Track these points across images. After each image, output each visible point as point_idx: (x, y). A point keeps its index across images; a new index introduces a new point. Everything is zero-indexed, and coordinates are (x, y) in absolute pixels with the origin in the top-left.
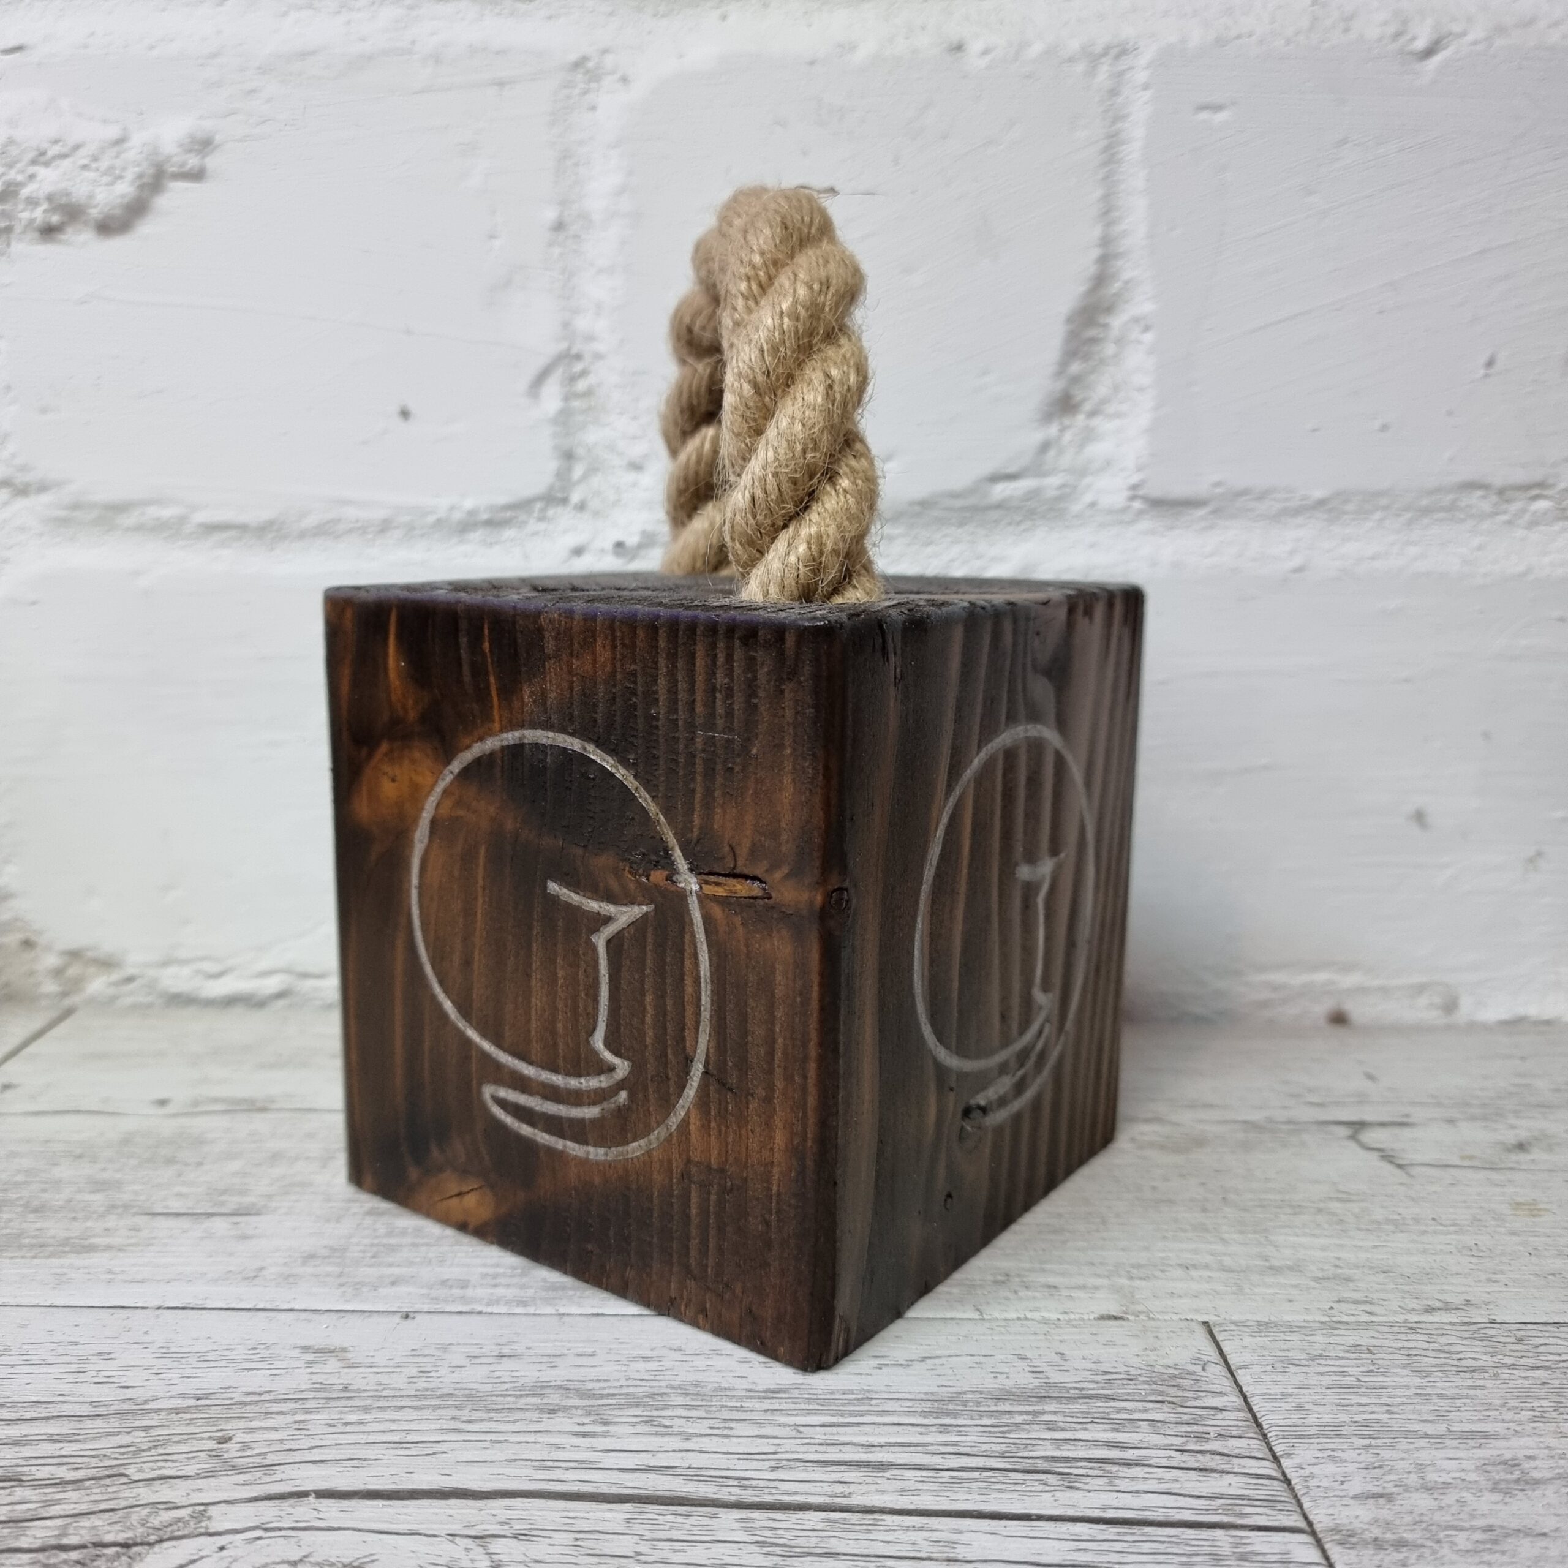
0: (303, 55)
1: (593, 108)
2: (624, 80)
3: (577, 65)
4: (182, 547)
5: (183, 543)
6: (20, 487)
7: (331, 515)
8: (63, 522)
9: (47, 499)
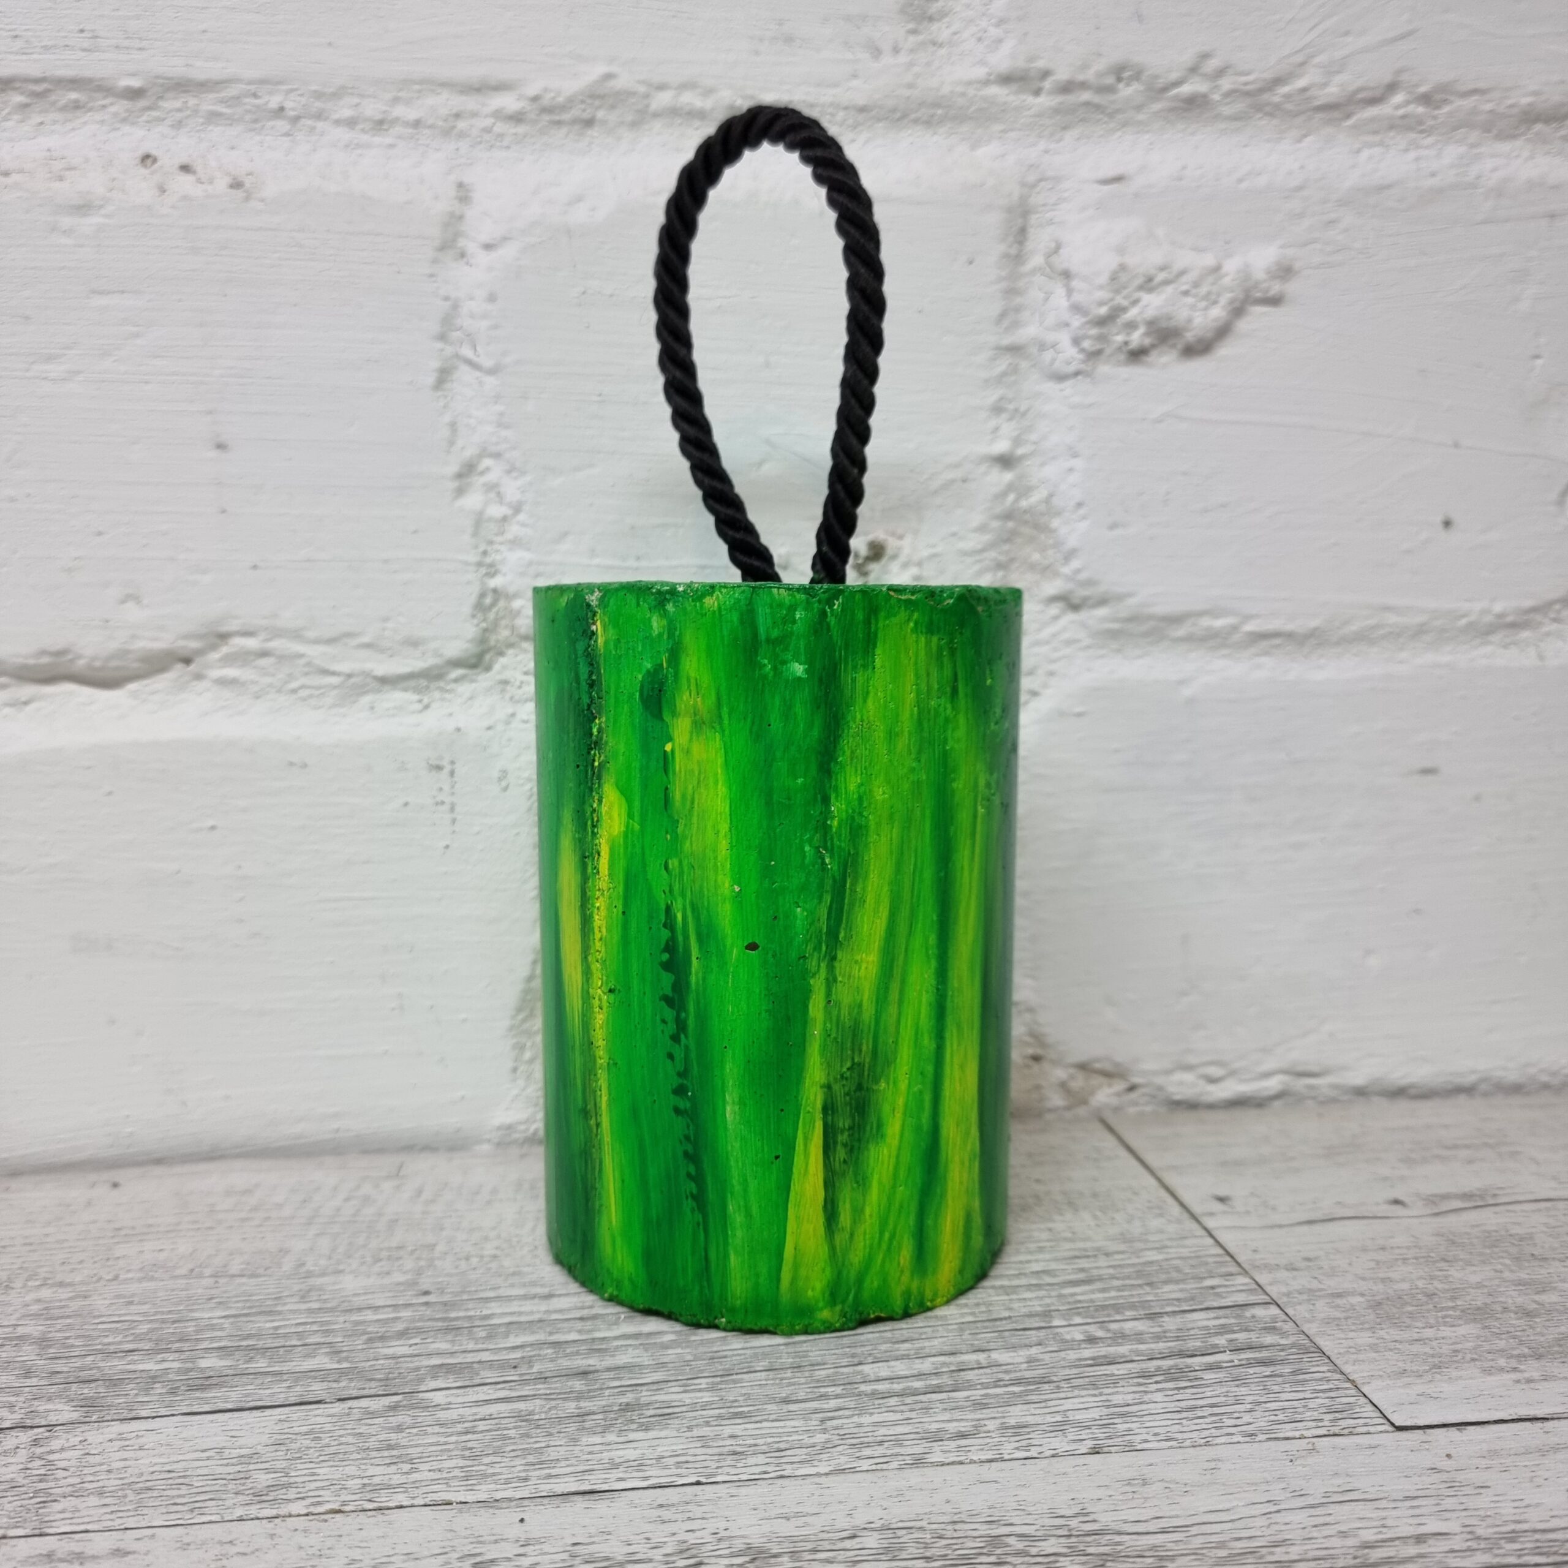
0: (1380, 189)
4: (1224, 656)
5: (1225, 652)
6: (1076, 601)
7: (1372, 622)
8: (1113, 634)
9: (1102, 612)
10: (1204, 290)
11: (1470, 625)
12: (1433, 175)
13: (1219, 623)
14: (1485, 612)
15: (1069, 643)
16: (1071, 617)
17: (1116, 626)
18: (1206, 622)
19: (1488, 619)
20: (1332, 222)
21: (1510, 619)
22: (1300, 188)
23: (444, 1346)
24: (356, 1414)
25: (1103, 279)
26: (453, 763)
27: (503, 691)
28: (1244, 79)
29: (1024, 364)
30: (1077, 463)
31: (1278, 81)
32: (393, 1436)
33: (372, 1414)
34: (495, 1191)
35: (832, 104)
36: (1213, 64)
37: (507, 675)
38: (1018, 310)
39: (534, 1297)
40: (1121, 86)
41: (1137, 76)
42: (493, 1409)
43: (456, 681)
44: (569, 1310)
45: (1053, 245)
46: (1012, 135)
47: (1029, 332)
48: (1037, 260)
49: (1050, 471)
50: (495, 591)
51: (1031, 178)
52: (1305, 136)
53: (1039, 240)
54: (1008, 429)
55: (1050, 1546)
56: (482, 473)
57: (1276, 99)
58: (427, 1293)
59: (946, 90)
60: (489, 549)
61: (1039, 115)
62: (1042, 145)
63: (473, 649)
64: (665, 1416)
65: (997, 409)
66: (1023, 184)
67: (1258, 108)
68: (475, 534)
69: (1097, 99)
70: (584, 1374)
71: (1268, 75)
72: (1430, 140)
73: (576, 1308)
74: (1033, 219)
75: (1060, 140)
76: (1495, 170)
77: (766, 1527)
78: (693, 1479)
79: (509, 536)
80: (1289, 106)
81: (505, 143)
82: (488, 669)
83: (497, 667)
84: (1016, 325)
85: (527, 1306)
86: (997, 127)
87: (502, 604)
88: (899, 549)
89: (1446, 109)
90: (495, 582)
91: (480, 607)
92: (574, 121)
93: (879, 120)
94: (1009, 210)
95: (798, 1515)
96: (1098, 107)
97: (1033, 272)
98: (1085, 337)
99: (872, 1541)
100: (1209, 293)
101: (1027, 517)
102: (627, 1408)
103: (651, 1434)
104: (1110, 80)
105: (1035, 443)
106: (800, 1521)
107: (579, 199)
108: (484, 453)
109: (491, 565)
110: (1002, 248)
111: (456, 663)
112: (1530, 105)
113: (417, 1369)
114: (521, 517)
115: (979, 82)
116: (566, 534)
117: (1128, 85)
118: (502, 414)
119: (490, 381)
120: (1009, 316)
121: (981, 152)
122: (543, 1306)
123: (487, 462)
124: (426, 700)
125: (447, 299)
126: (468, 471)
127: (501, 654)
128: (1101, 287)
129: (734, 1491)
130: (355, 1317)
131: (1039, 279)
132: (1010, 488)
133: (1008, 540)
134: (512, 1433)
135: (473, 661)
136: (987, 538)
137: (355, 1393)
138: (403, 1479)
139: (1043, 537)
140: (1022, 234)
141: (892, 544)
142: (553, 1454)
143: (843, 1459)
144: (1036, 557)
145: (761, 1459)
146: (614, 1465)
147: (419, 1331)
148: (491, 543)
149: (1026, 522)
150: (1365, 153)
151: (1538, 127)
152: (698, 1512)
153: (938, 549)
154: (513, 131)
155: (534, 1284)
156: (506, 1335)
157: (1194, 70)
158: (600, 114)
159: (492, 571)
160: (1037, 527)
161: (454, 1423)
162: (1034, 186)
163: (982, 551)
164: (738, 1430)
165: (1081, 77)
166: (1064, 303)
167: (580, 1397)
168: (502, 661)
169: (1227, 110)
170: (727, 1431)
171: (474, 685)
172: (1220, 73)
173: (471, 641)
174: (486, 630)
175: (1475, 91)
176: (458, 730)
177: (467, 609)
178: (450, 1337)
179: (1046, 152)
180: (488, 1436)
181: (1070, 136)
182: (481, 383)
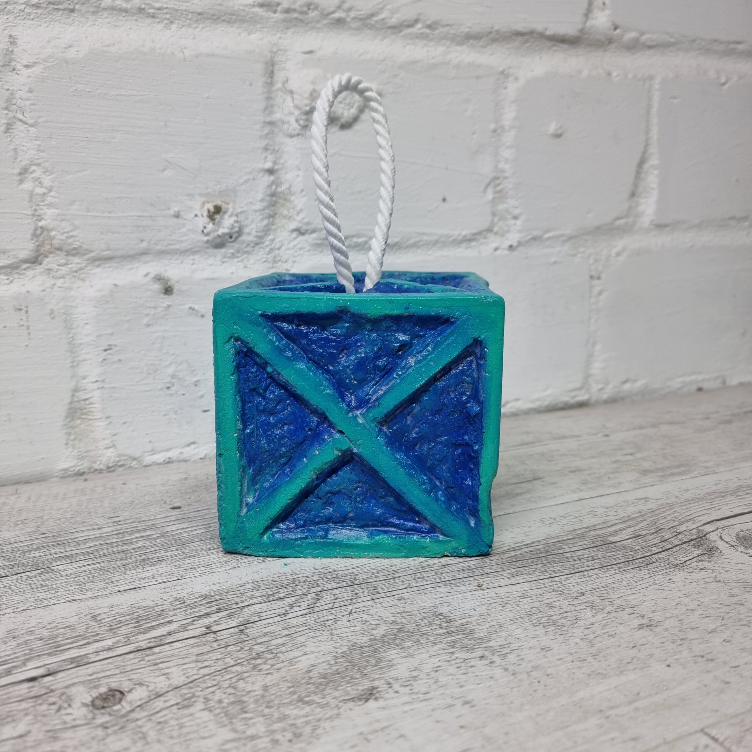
0: (415, 62)
1: (506, 88)
2: (516, 79)
3: (502, 72)
4: (363, 254)
5: (363, 252)
6: (303, 231)
7: (418, 239)
8: (319, 245)
9: (314, 236)
10: (348, 101)
11: (454, 240)
12: (433, 58)
13: (360, 240)
14: (459, 235)
15: (301, 249)
16: (301, 238)
17: (319, 242)
18: (355, 240)
19: (460, 237)
20: (396, 75)
21: (468, 237)
22: (383, 60)
23: (57, 551)
24: (24, 578)
25: (307, 95)
26: (27, 307)
27: (49, 274)
28: (359, 13)
29: (276, 130)
30: (301, 173)
31: (372, 15)
32: (44, 583)
33: (32, 577)
34: (65, 494)
35: (186, 10)
36: (347, 5)
37: (50, 266)
38: (272, 106)
39: (94, 529)
40: (310, 12)
41: (316, 8)
42: (86, 568)
43: (25, 269)
44: (111, 532)
45: (285, 79)
46: (265, 30)
47: (277, 116)
48: (279, 85)
49: (289, 176)
50: (41, 227)
51: (275, 49)
52: (384, 39)
53: (279, 76)
54: (271, 157)
55: (315, 578)
56: (31, 173)
57: (373, 22)
58: (44, 534)
59: (236, 8)
60: (37, 208)
61: (276, 22)
62: (279, 35)
63: (33, 254)
64: (160, 560)
65: (266, 149)
66: (272, 52)
67: (366, 25)
68: (30, 201)
69: (300, 17)
70: (123, 552)
71: (369, 12)
72: (432, 44)
73: (114, 531)
74: (276, 67)
75: (285, 33)
76: (456, 58)
77: (208, 588)
78: (176, 578)
79: (47, 202)
80: (377, 26)
81: (31, 17)
82: (41, 264)
83: (45, 263)
84: (272, 112)
85: (92, 533)
86: (259, 26)
87: (45, 233)
88: (228, 209)
89: (437, 32)
90: (40, 224)
91: (35, 235)
92: (65, 9)
93: (208, 19)
94: (266, 63)
95: (219, 583)
96: (301, 20)
97: (278, 90)
98: (301, 119)
99: (249, 586)
100: (350, 103)
101: (281, 195)
102: (144, 560)
103: (156, 567)
104: (305, 9)
105: (283, 164)
106: (221, 585)
107: (70, 47)
108: (32, 164)
109: (39, 216)
110: (264, 79)
111: (25, 261)
112: (468, 32)
113: (48, 560)
114: (52, 193)
115: (250, 5)
116: (74, 201)
117: (313, 11)
118: (39, 145)
119: (32, 130)
120: (268, 109)
121: (252, 36)
122: (99, 532)
123: (34, 168)
124: (11, 279)
125: (8, 90)
126: (24, 171)
127: (46, 257)
128: (306, 98)
129: (193, 579)
130: (13, 546)
131: (280, 93)
132: (273, 183)
133: (273, 206)
134: (96, 574)
135: (33, 260)
136: (265, 204)
137: (22, 571)
138: (53, 595)
139: (288, 204)
140: (272, 74)
141: (224, 206)
142: (115, 579)
143: (234, 564)
144: (285, 212)
145: (202, 569)
146: (142, 579)
147: (45, 547)
148: (38, 205)
149: (281, 198)
150: (408, 47)
151: (472, 41)
152: (180, 588)
153: (245, 209)
154: (35, 11)
155: (92, 525)
156: (85, 543)
157: (339, 7)
158: (77, 7)
159: (40, 218)
160: (285, 200)
161: (70, 575)
162: (275, 53)
163: (263, 210)
164: (191, 561)
165: (293, 7)
166: (291, 104)
167: (123, 559)
168: (47, 260)
169: (353, 25)
170: (187, 562)
171: (34, 271)
172: (350, 9)
173: (31, 251)
174: (38, 246)
175: (448, 25)
176: (29, 292)
177: (28, 236)
178: (59, 547)
179: (280, 38)
180: (86, 577)
181: (290, 32)
182: (28, 131)
